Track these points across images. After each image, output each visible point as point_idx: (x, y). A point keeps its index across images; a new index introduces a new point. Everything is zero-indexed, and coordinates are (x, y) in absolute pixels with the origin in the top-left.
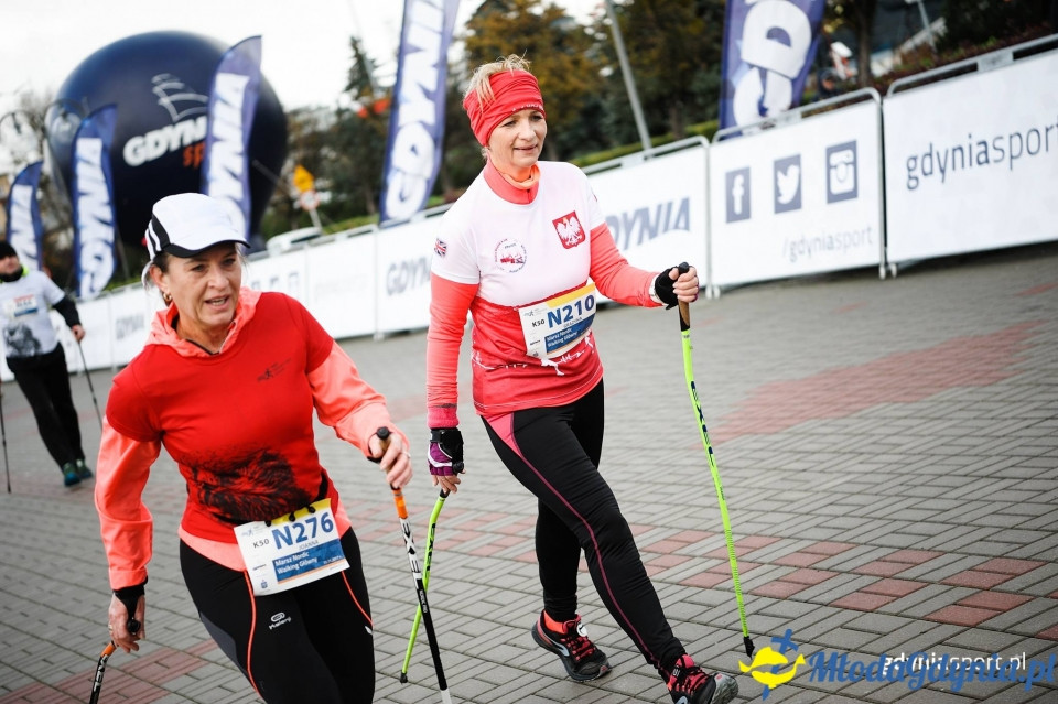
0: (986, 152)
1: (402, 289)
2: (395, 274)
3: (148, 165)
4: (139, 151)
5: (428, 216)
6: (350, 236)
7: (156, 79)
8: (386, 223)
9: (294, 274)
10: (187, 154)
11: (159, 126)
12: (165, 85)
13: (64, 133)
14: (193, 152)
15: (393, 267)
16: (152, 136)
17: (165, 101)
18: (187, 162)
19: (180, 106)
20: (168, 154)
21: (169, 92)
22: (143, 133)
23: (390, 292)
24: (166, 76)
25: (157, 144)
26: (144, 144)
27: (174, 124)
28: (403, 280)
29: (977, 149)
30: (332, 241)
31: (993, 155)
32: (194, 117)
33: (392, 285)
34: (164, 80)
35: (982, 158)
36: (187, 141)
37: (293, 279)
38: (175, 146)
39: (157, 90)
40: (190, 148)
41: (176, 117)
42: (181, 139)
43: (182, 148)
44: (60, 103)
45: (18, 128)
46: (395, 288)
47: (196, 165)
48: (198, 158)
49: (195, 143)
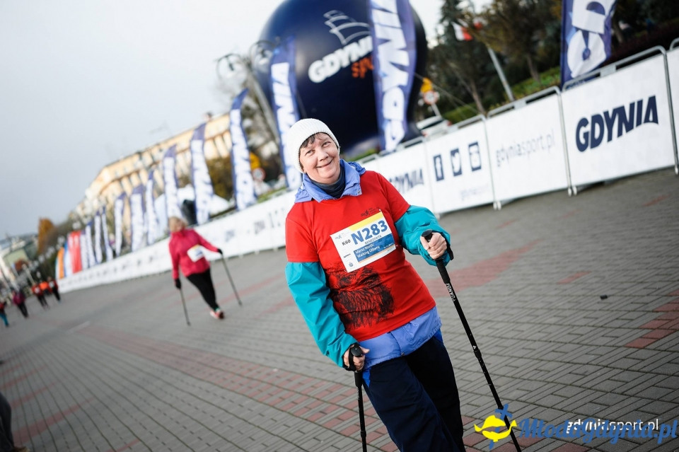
1: (596, 143)
2: (588, 128)
3: (329, 81)
4: (319, 71)
5: (619, 68)
6: (528, 102)
7: (327, 15)
8: (567, 83)
9: (476, 144)
10: (355, 69)
11: (332, 51)
12: (333, 19)
13: (264, 65)
14: (359, 68)
15: (583, 122)
16: (329, 59)
17: (335, 30)
18: (355, 75)
19: (346, 33)
20: (342, 70)
21: (337, 23)
22: (321, 58)
23: (582, 148)
24: (334, 11)
25: (332, 64)
26: (323, 66)
27: (342, 47)
28: (597, 135)
32: (356, 40)
33: (583, 141)
34: (333, 15)
36: (354, 58)
37: (474, 149)
38: (346, 63)
39: (327, 23)
40: (356, 64)
41: (344, 41)
42: (350, 58)
43: (351, 64)
44: (259, 43)
45: (231, 67)
46: (588, 142)
47: (363, 75)
48: (363, 70)
49: (360, 59)
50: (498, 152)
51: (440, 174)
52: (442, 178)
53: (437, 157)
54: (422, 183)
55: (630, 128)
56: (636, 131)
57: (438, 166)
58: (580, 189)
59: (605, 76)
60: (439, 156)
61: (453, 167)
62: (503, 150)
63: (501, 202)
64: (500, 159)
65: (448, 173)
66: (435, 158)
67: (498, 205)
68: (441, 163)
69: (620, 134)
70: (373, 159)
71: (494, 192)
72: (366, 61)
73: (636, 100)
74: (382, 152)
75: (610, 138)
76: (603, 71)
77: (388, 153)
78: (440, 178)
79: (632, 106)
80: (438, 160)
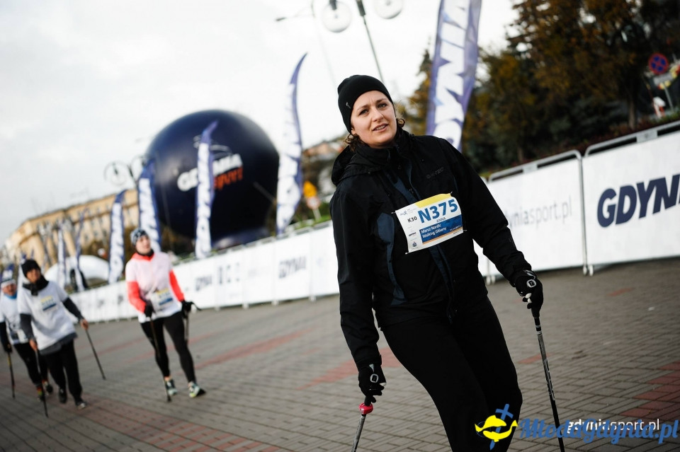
0: (527, 218)
2: (282, 267)
7: (196, 139)
9: (238, 264)
14: (218, 180)
15: (282, 263)
16: (194, 172)
26: (189, 177)
28: (286, 270)
29: (524, 216)
30: (254, 245)
31: (530, 219)
33: (281, 272)
35: (526, 221)
44: (142, 157)
45: (116, 172)
46: (283, 275)
58: (279, 302)
65: (225, 280)
67: (245, 306)
77: (198, 260)
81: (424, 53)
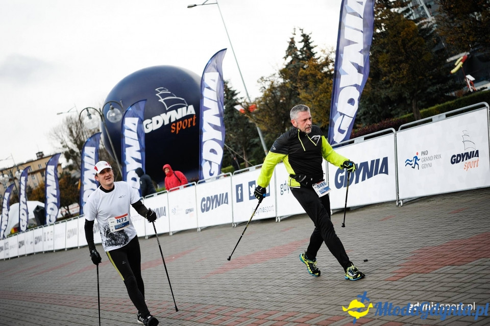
2: (343, 174)
3: (154, 132)
4: (148, 126)
5: (366, 139)
7: (156, 90)
10: (173, 127)
12: (161, 93)
13: (112, 117)
14: (176, 127)
15: (341, 171)
16: (155, 119)
17: (162, 100)
18: (173, 131)
19: (169, 102)
20: (164, 127)
21: (163, 96)
24: (162, 88)
25: (158, 122)
26: (151, 122)
27: (166, 112)
32: (176, 108)
33: (339, 182)
34: (161, 90)
36: (173, 120)
38: (167, 123)
39: (157, 95)
40: (174, 124)
41: (167, 109)
42: (170, 120)
43: (170, 123)
45: (89, 116)
46: (343, 183)
47: (177, 132)
48: (178, 129)
49: (177, 121)
50: (282, 185)
51: (240, 198)
52: (241, 200)
53: (239, 186)
54: (227, 203)
55: (370, 176)
56: (374, 178)
57: (240, 192)
58: (334, 212)
59: (357, 143)
60: (241, 185)
61: (250, 193)
62: (285, 184)
63: (281, 217)
64: (283, 190)
65: (246, 197)
66: (237, 187)
67: (278, 219)
68: (242, 190)
69: (363, 179)
70: (194, 184)
71: (276, 211)
72: (181, 122)
73: (375, 159)
74: (199, 181)
75: (357, 182)
76: (356, 140)
77: (204, 182)
78: (240, 200)
79: (372, 162)
80: (240, 188)
81: (290, 40)
